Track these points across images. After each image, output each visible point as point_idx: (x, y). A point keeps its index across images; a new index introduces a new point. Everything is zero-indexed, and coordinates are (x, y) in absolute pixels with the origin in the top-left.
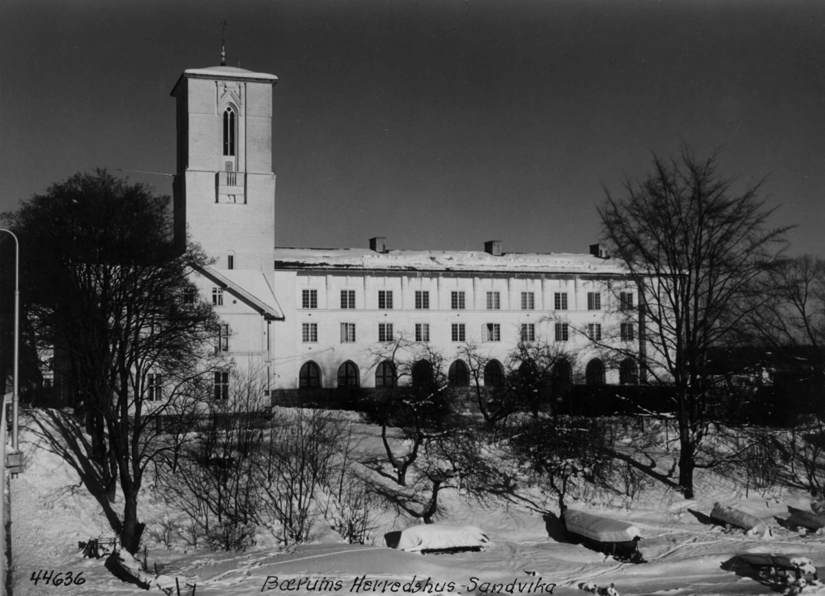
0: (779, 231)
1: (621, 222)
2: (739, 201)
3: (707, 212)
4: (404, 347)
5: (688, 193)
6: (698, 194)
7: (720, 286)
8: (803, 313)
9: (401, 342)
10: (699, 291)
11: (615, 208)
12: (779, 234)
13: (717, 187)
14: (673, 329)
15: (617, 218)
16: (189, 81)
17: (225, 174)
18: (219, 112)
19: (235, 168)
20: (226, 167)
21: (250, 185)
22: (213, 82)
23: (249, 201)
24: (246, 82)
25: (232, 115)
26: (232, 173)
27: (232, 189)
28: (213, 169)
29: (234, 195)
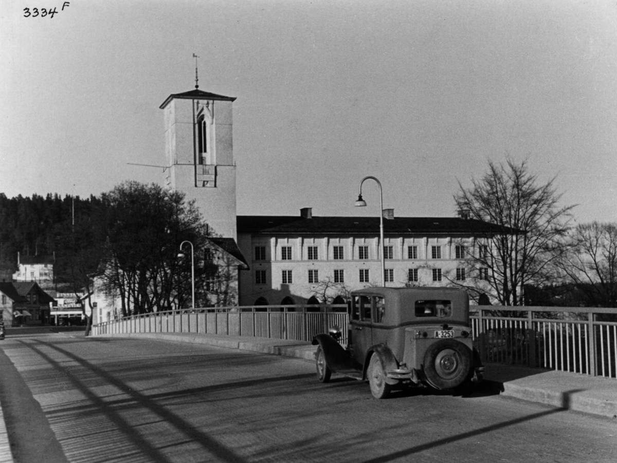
0: (568, 208)
1: (469, 204)
2: (543, 189)
3: (523, 196)
4: (332, 287)
5: (511, 183)
6: (517, 185)
7: (532, 244)
8: (595, 260)
9: (329, 283)
10: (519, 248)
11: (464, 193)
12: (568, 210)
13: (529, 180)
14: (502, 273)
15: (466, 200)
16: (174, 100)
17: (201, 166)
18: (196, 122)
19: (208, 162)
20: (202, 161)
21: (218, 173)
22: (191, 100)
23: (217, 185)
24: (214, 100)
25: (205, 123)
26: (206, 165)
27: (206, 178)
28: (193, 163)
29: (207, 182)
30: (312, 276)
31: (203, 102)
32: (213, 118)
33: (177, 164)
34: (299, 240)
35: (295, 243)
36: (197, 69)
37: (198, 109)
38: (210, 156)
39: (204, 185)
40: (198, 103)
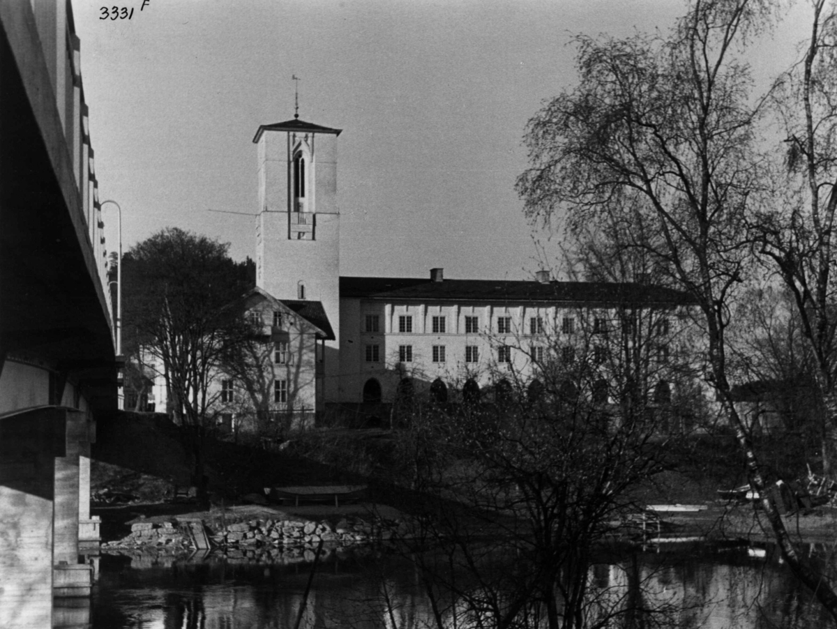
16: (266, 132)
17: (296, 213)
18: (291, 159)
19: (306, 209)
20: (298, 207)
21: (317, 223)
22: (286, 133)
23: (316, 237)
24: (314, 132)
25: (303, 161)
26: (303, 213)
27: (302, 227)
28: (286, 209)
29: (304, 233)
30: (438, 354)
31: (300, 135)
32: (312, 155)
33: (267, 211)
34: (421, 308)
35: (417, 312)
36: (297, 94)
37: (294, 143)
38: (308, 202)
39: (299, 238)
40: (294, 136)
